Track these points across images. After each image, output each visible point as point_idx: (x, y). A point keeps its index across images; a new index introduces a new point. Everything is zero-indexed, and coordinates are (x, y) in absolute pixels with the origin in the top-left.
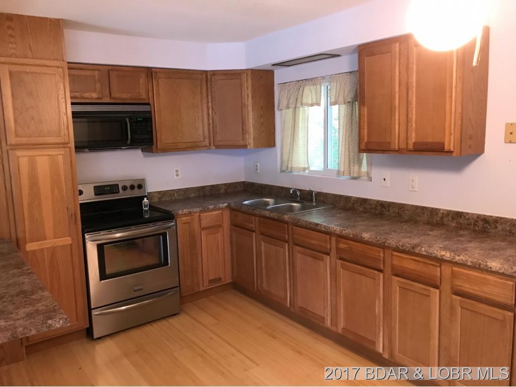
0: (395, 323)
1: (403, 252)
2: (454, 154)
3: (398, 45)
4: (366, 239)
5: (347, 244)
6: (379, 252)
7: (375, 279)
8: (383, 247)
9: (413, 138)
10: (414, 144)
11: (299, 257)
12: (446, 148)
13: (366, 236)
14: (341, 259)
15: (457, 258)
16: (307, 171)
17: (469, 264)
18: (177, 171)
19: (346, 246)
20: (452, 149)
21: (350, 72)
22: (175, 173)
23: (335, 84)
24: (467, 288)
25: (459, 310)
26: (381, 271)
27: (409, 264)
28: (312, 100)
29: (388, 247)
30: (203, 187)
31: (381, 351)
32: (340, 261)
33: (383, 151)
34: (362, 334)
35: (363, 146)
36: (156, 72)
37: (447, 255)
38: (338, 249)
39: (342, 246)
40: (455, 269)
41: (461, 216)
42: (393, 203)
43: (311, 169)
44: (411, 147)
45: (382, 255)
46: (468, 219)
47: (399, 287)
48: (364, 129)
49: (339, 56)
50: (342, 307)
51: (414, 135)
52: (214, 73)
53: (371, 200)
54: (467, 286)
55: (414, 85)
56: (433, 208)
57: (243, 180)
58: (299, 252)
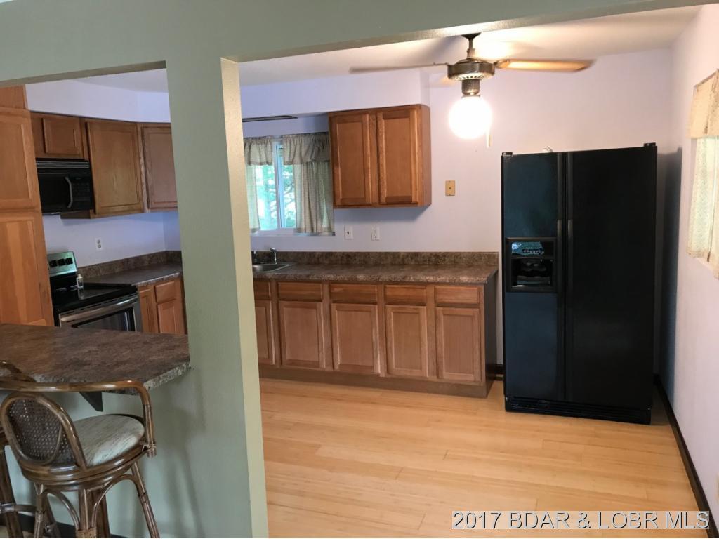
0: (391, 342)
1: (396, 283)
2: (419, 205)
3: (368, 116)
4: (360, 279)
5: (342, 287)
6: (374, 288)
7: (370, 312)
8: (377, 282)
9: (385, 193)
10: (387, 198)
11: (286, 311)
12: (413, 200)
13: (361, 277)
14: (334, 302)
15: (439, 279)
16: (257, 233)
17: (448, 281)
18: (99, 242)
19: (341, 289)
20: (418, 201)
21: (305, 134)
22: (97, 244)
23: (289, 144)
24: (447, 299)
25: (442, 317)
26: (375, 303)
27: (400, 292)
28: (260, 158)
29: (381, 283)
30: (127, 260)
31: (380, 372)
32: (335, 304)
33: (358, 206)
34: (360, 364)
35: (338, 202)
36: (91, 123)
37: (431, 279)
38: (330, 293)
39: (336, 290)
40: (438, 287)
41: (418, 255)
42: (358, 253)
43: (262, 229)
44: (383, 200)
45: (376, 290)
46: (424, 257)
47: (394, 312)
48: (338, 187)
49: (296, 118)
50: (338, 345)
51: (386, 191)
52: (146, 126)
53: (336, 253)
54: (447, 298)
55: (384, 150)
56: (394, 253)
57: (164, 250)
58: (286, 306)
